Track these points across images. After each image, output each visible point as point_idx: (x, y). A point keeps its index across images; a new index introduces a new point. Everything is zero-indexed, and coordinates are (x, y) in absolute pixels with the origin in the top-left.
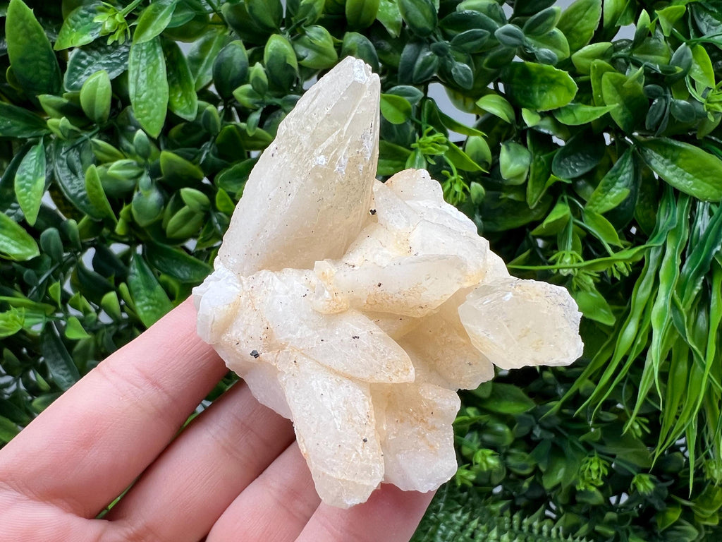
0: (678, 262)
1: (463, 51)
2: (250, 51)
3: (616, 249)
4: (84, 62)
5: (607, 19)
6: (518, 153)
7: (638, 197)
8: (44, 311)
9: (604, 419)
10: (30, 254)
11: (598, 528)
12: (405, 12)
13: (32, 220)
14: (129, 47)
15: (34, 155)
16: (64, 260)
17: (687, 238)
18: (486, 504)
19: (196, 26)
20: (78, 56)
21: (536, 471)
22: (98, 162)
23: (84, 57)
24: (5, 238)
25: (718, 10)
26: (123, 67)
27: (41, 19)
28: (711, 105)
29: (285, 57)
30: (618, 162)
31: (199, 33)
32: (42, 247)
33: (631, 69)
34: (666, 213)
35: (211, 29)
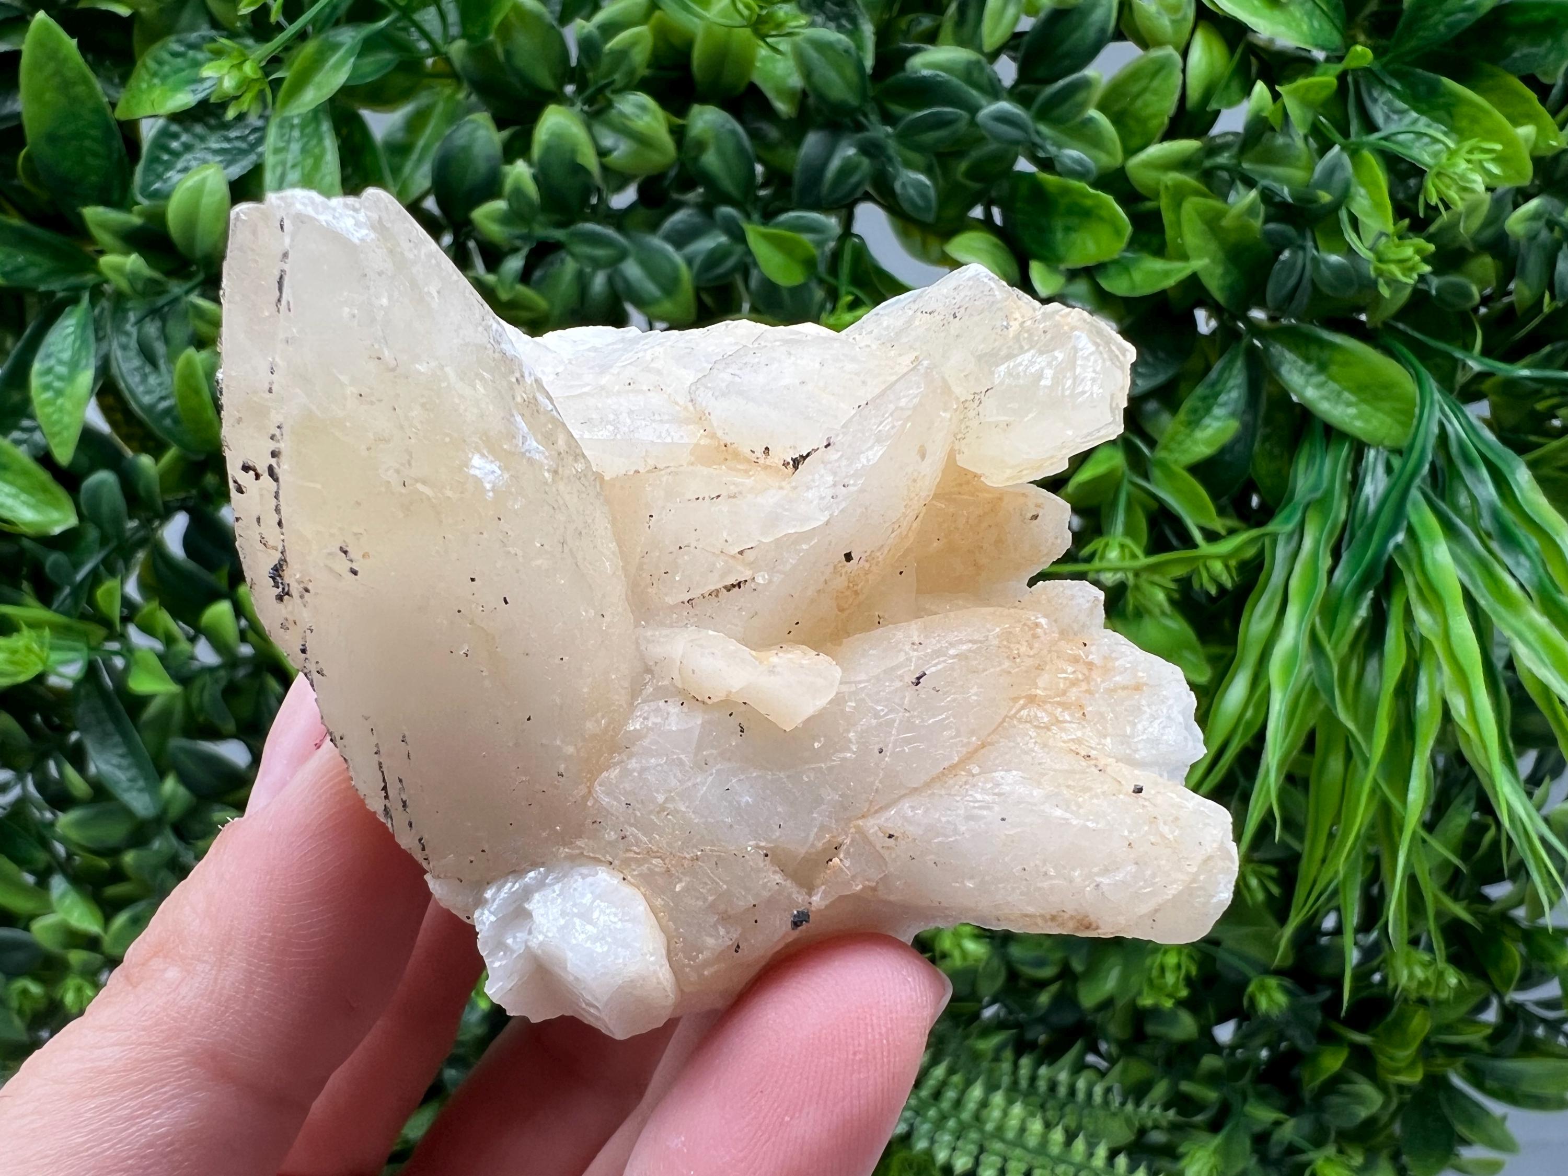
0: (1326, 562)
1: (919, 148)
2: (506, 134)
3: (1212, 536)
4: (175, 145)
5: (1194, 94)
7: (1258, 437)
8: (84, 636)
10: (57, 522)
11: (1186, 1087)
12: (807, 72)
13: (64, 455)
14: (269, 118)
15: (69, 335)
16: (128, 534)
17: (1343, 516)
18: (966, 1037)
19: (401, 81)
20: (165, 134)
21: (1066, 972)
22: (200, 343)
23: (175, 136)
24: (7, 489)
25: (1403, 85)
26: (253, 158)
27: (90, 57)
28: (1383, 266)
29: (574, 151)
30: (1217, 366)
31: (405, 95)
32: (84, 510)
33: (1238, 193)
34: (1307, 469)
35: (430, 87)
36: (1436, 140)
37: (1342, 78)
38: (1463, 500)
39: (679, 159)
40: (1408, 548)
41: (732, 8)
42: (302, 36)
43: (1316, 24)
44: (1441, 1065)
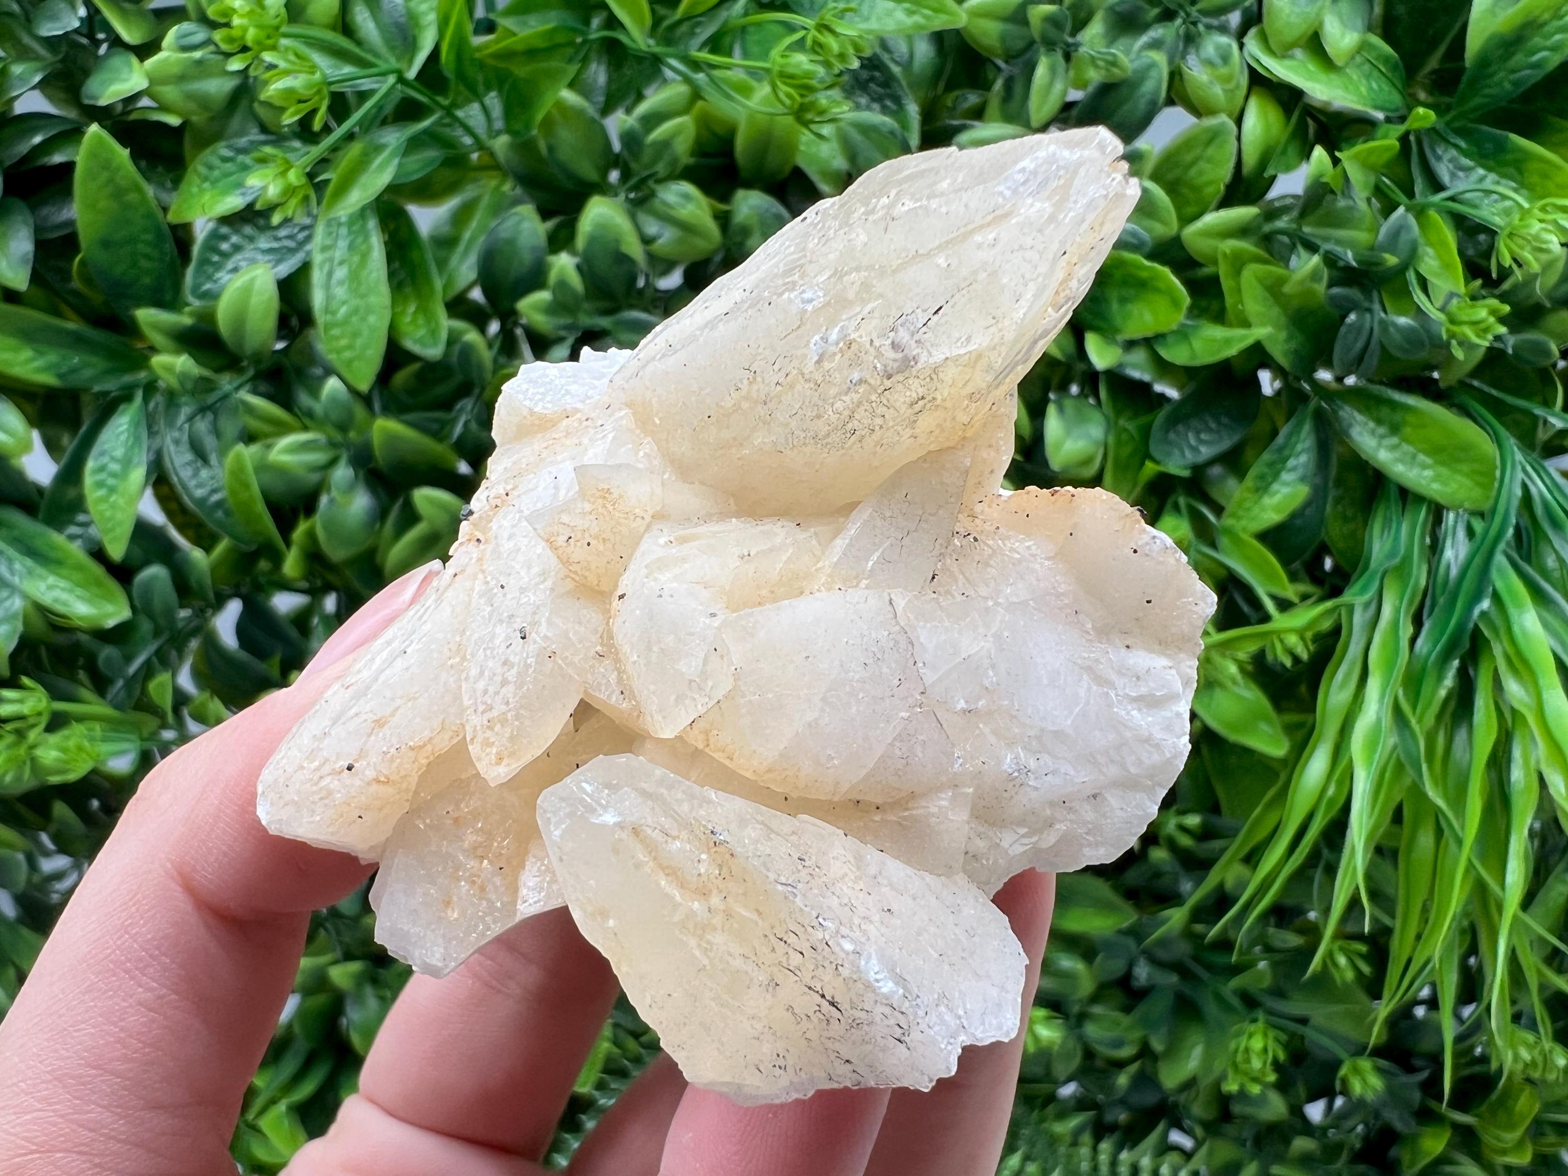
0: (1407, 630)
2: (550, 224)
3: (1284, 605)
4: (225, 246)
5: (1250, 159)
6: (1080, 419)
7: (1330, 499)
8: (136, 727)
9: (1277, 944)
10: (109, 616)
11: (1276, 1170)
12: (852, 155)
13: (117, 551)
14: (315, 218)
15: (122, 432)
16: (181, 623)
17: (1423, 582)
18: (1042, 1120)
19: (447, 176)
20: (215, 237)
21: (1145, 1052)
22: (249, 438)
23: (225, 238)
24: (63, 583)
25: (1467, 142)
26: (300, 256)
27: (142, 165)
28: (1455, 328)
29: (617, 241)
30: (1284, 431)
31: (451, 188)
32: (137, 603)
33: (1299, 257)
34: (1383, 532)
35: (475, 180)
36: (1504, 197)
37: (1404, 139)
38: (1551, 562)
39: (724, 245)
40: (1495, 616)
41: (773, 98)
42: (350, 137)
43: (1374, 85)
44: (1552, 1145)
